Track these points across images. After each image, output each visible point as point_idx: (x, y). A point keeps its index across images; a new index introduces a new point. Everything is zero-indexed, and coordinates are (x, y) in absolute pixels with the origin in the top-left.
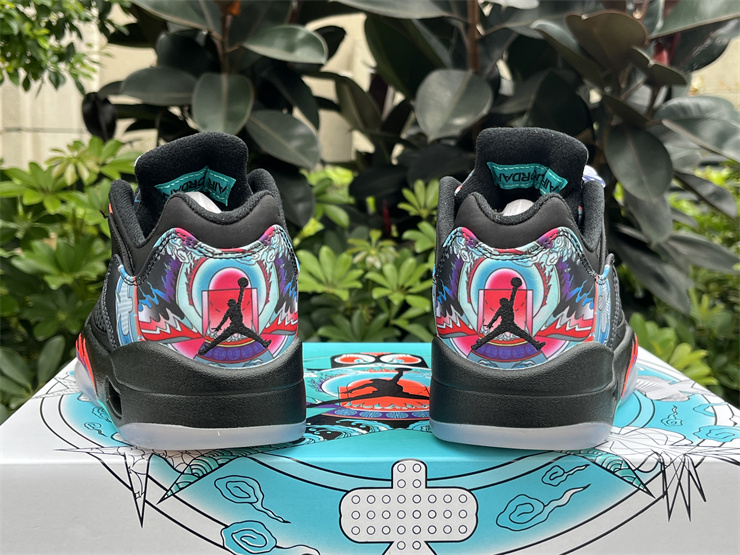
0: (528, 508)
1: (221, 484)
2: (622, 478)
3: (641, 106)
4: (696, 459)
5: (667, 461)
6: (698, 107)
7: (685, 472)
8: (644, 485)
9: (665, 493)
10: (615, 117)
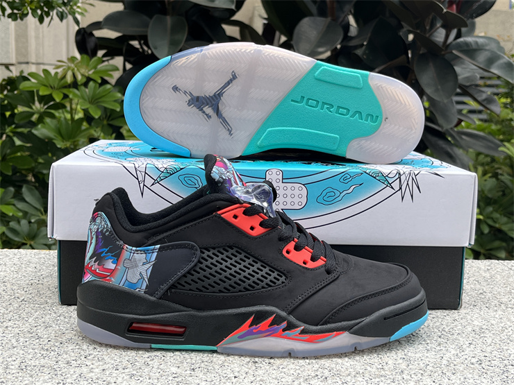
0: (333, 194)
1: (181, 178)
2: (379, 180)
3: (440, 42)
4: (416, 173)
5: (402, 173)
7: (411, 178)
8: (390, 184)
9: (401, 188)
10: (422, 48)
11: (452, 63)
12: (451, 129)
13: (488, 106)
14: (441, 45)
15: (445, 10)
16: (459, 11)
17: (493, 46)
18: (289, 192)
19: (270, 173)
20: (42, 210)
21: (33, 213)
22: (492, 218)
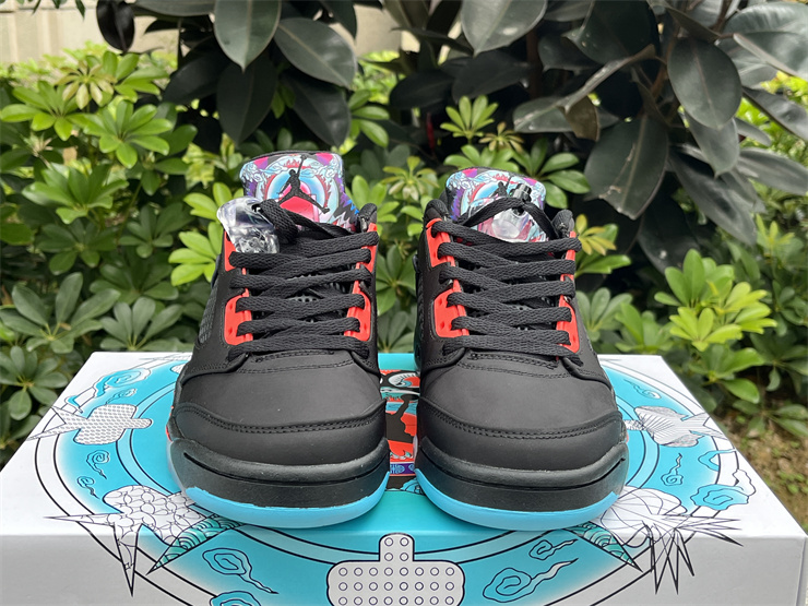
0: (516, 581)
1: (209, 556)
2: (610, 553)
3: (713, 14)
4: (686, 537)
5: (656, 536)
6: (775, 15)
7: (674, 548)
8: (632, 560)
9: (653, 567)
13: (790, 126)
14: (715, 19)
18: (427, 579)
19: (389, 541)
20: (47, 325)
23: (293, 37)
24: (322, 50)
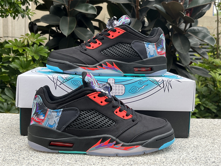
0: (136, 89)
1: (72, 82)
2: (155, 83)
3: (183, 29)
4: (170, 80)
5: (164, 80)
8: (159, 85)
9: (164, 87)
10: (175, 31)
11: (188, 38)
12: (188, 65)
13: (203, 56)
14: (183, 30)
15: (185, 16)
16: (190, 16)
17: (205, 31)
18: (117, 88)
19: (110, 80)
20: (13, 99)
21: (9, 100)
22: (205, 104)
23: (79, 32)
24: (86, 35)
